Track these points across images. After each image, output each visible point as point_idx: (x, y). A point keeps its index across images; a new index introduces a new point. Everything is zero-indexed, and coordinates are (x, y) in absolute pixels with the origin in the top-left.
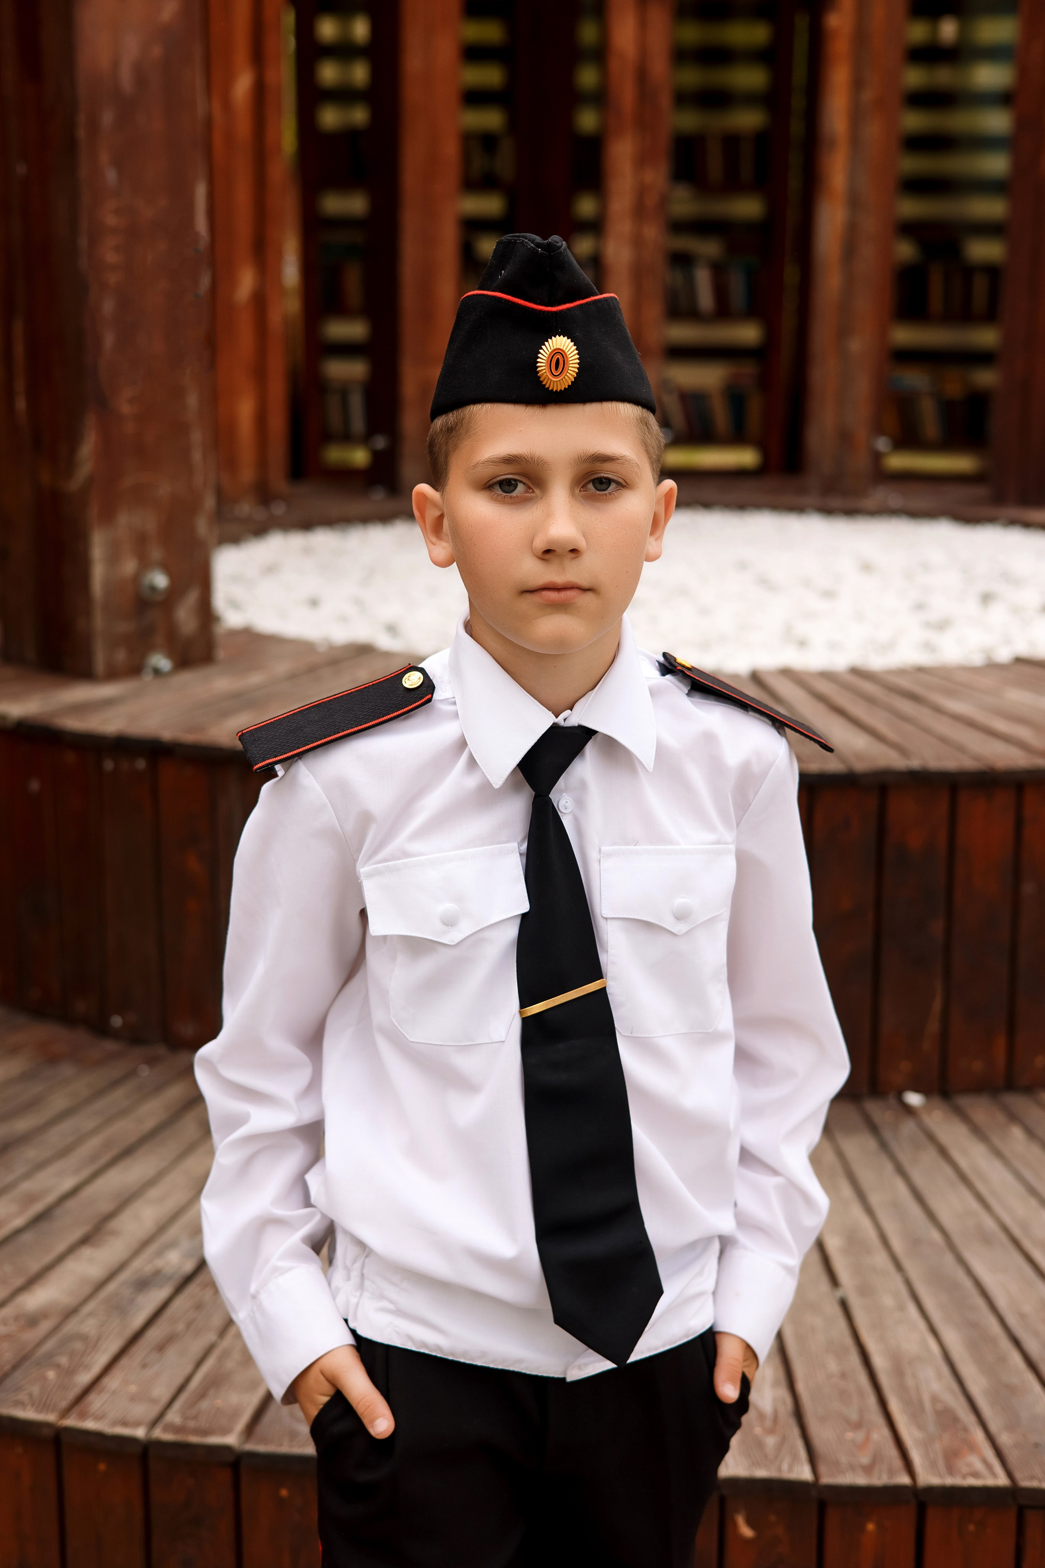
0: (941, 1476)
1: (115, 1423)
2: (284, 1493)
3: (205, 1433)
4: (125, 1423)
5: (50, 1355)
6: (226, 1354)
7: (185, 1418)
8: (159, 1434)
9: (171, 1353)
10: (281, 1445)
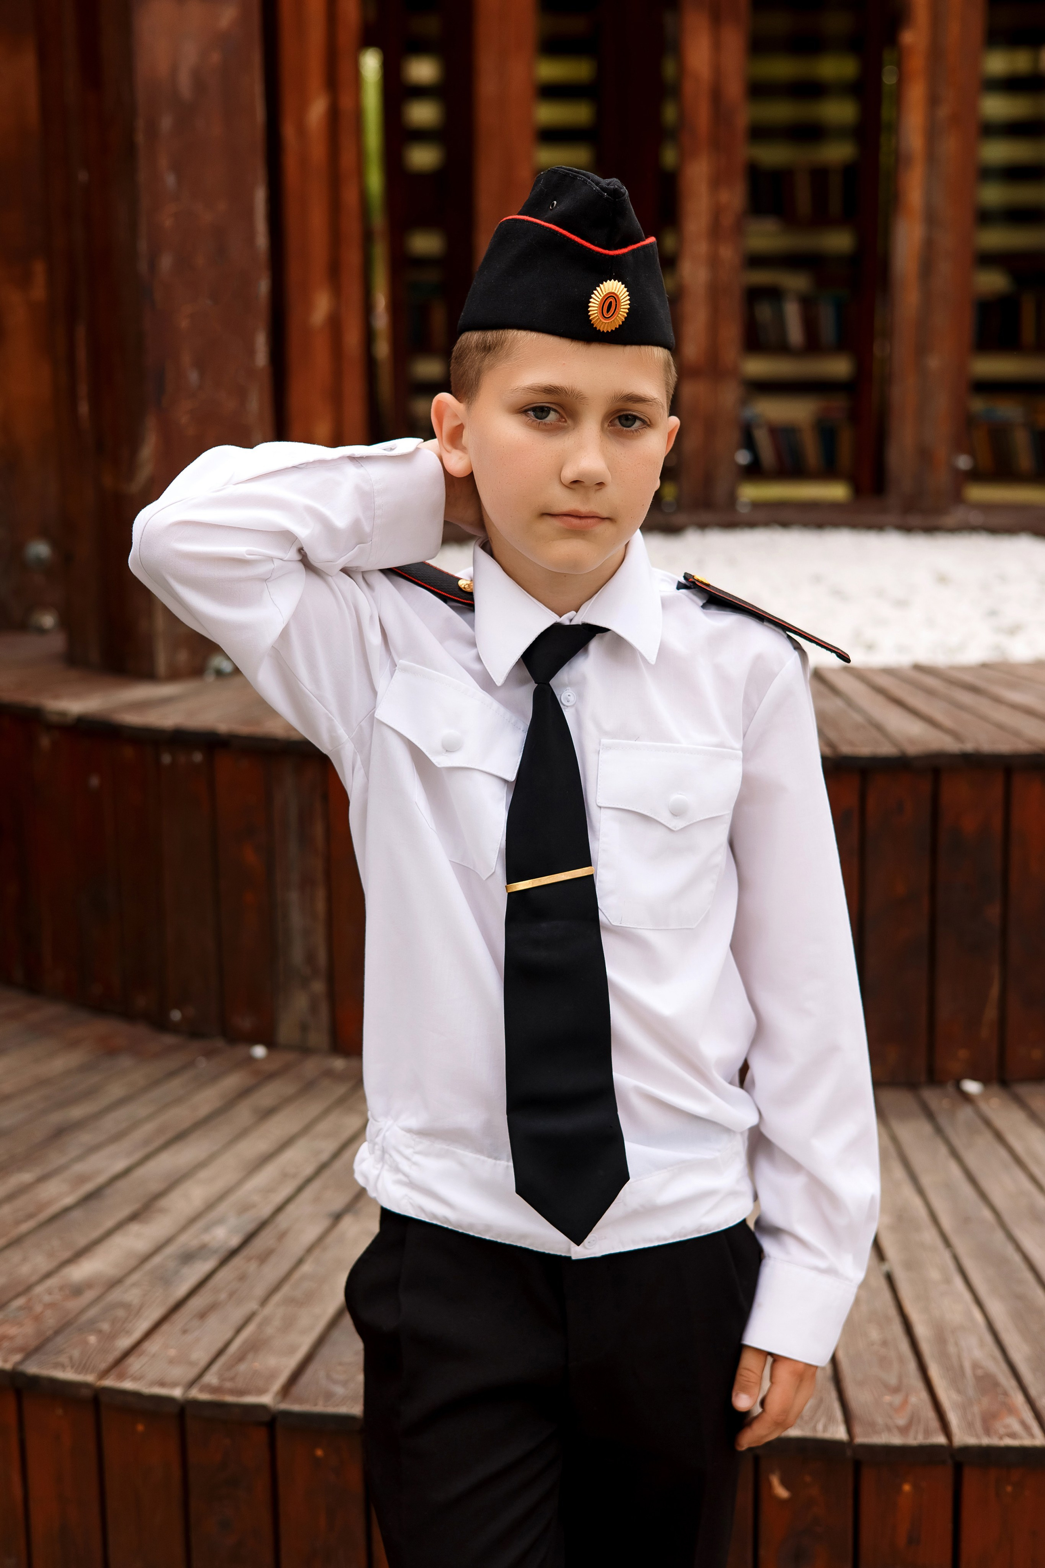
0: (977, 1436)
1: (152, 1384)
2: (319, 1453)
3: (242, 1393)
4: (162, 1384)
5: (93, 1322)
6: (266, 1321)
7: (222, 1379)
8: (196, 1394)
9: (213, 1321)
10: (316, 1405)
